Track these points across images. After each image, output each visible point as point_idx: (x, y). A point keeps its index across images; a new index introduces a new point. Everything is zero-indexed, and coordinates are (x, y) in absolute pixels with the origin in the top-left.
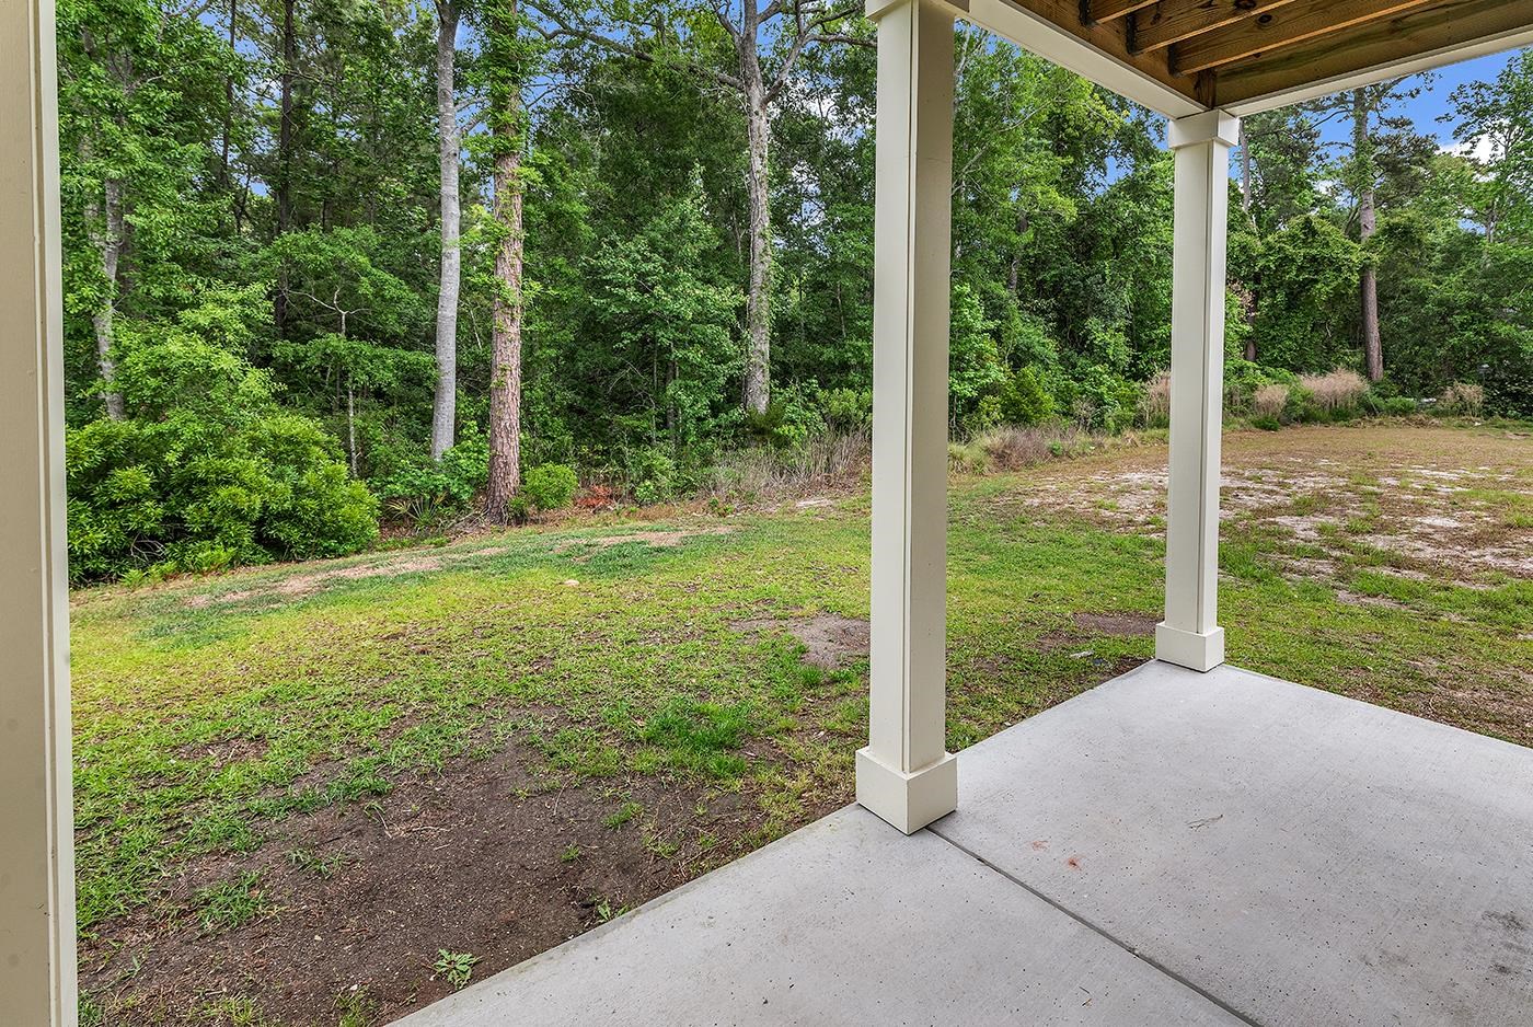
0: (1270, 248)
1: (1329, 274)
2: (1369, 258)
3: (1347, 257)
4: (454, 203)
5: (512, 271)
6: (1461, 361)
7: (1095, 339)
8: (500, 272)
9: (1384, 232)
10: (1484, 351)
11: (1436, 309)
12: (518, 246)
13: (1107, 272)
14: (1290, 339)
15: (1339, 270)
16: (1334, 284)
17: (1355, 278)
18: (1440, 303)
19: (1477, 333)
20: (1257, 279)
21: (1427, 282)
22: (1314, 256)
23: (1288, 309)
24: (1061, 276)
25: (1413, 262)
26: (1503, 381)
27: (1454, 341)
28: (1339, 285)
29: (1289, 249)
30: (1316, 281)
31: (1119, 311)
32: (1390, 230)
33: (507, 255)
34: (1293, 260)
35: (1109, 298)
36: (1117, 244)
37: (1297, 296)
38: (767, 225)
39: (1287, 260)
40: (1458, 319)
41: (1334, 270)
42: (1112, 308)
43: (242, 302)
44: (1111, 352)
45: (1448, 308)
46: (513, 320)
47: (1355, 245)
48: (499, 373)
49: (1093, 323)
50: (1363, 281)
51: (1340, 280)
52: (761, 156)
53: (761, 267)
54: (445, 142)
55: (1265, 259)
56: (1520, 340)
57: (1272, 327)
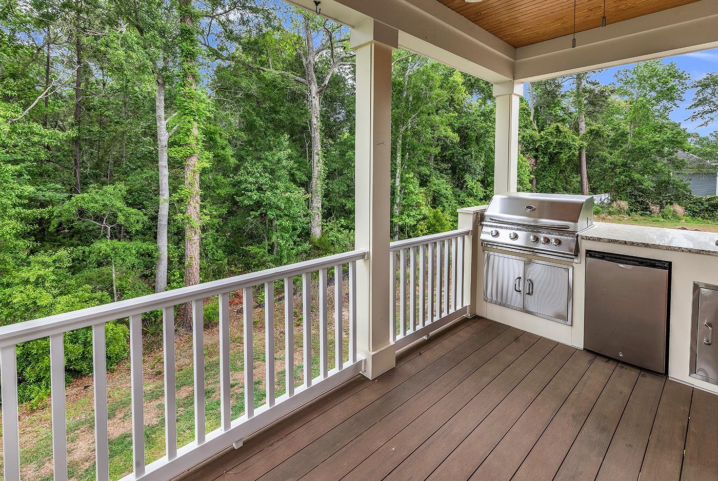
0: (542, 138)
1: (567, 150)
2: (582, 144)
3: (574, 143)
4: (165, 169)
5: (195, 210)
6: (619, 187)
7: (468, 185)
8: (189, 211)
9: (588, 133)
10: (629, 184)
11: (610, 166)
12: (198, 198)
13: (473, 153)
14: (550, 177)
15: (570, 148)
16: (568, 155)
17: (577, 153)
18: (611, 163)
19: (626, 177)
20: (537, 150)
21: (606, 154)
22: (560, 142)
23: (549, 164)
24: (453, 154)
25: (601, 144)
26: (636, 196)
27: (617, 180)
28: (570, 156)
29: (550, 138)
30: (561, 153)
31: (478, 170)
32: (591, 132)
33: (191, 203)
34: (552, 144)
35: (474, 164)
36: (478, 140)
37: (553, 158)
38: (319, 149)
39: (549, 143)
40: (618, 171)
41: (569, 149)
42: (475, 170)
43: (54, 261)
44: (475, 191)
45: (614, 165)
46: (196, 233)
47: (577, 138)
48: (189, 259)
49: (467, 177)
50: (580, 154)
51: (571, 154)
52: (316, 117)
53: (317, 168)
54: (160, 141)
55: (540, 142)
56: (643, 181)
57: (543, 171)
